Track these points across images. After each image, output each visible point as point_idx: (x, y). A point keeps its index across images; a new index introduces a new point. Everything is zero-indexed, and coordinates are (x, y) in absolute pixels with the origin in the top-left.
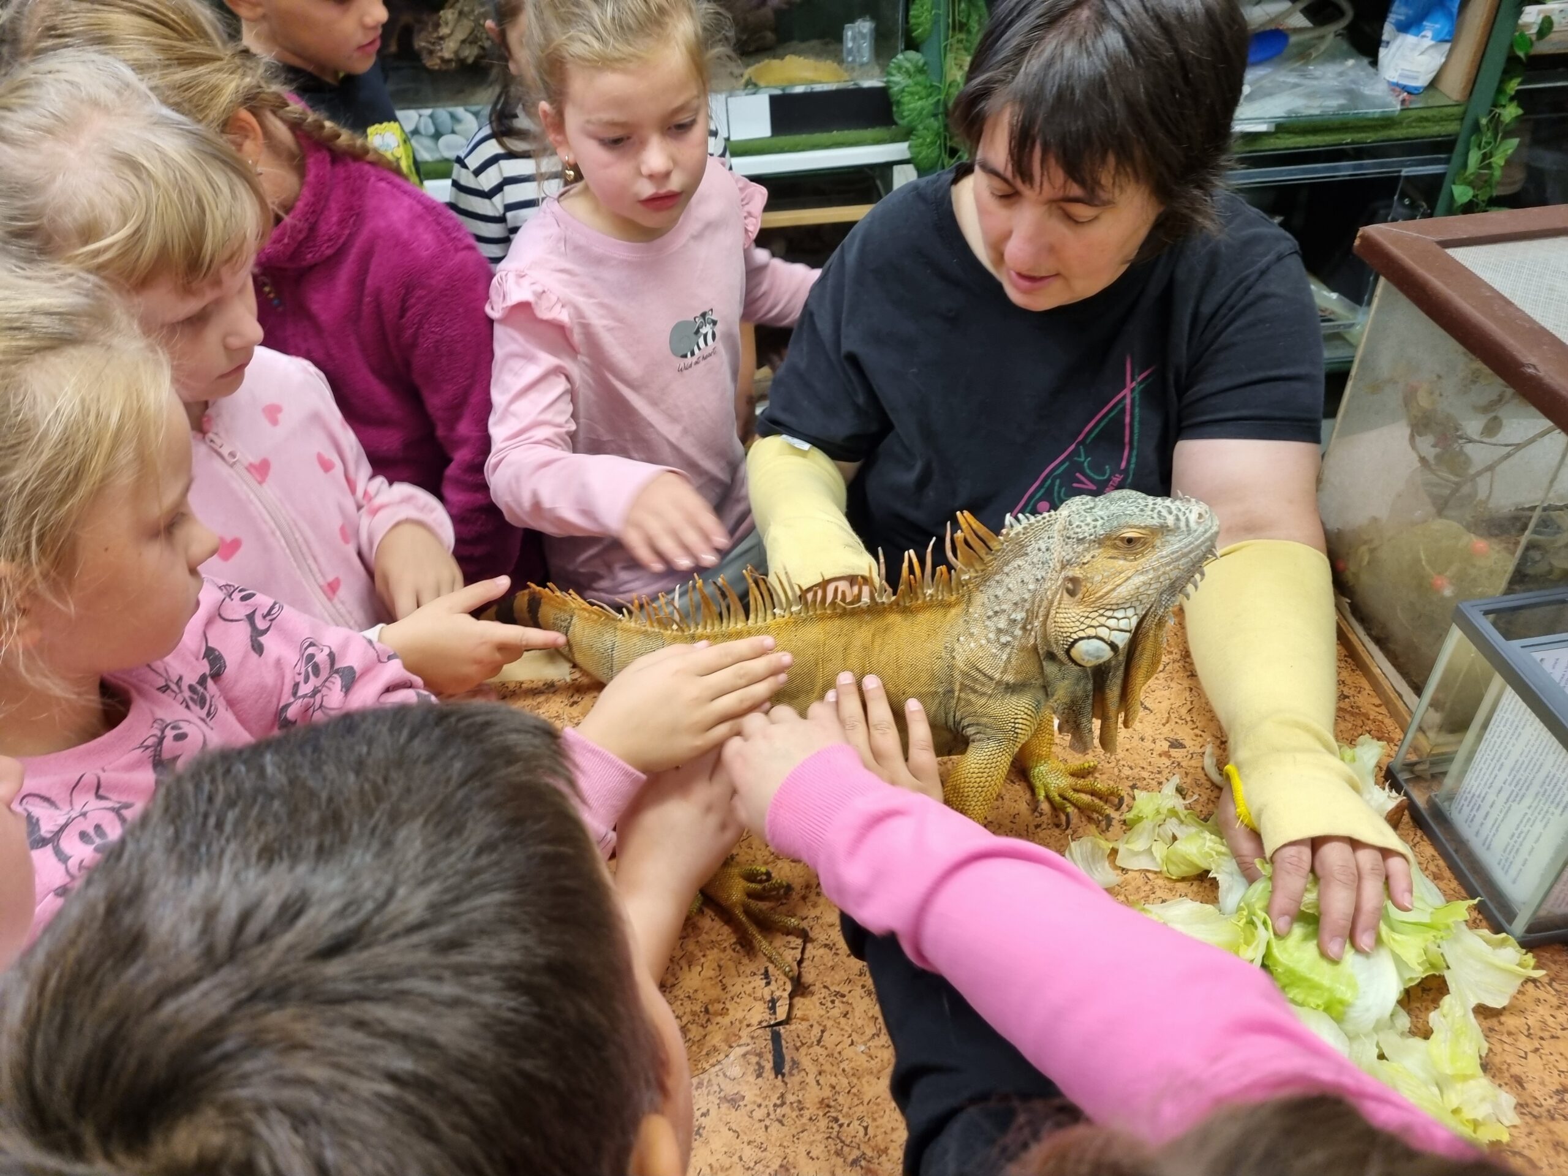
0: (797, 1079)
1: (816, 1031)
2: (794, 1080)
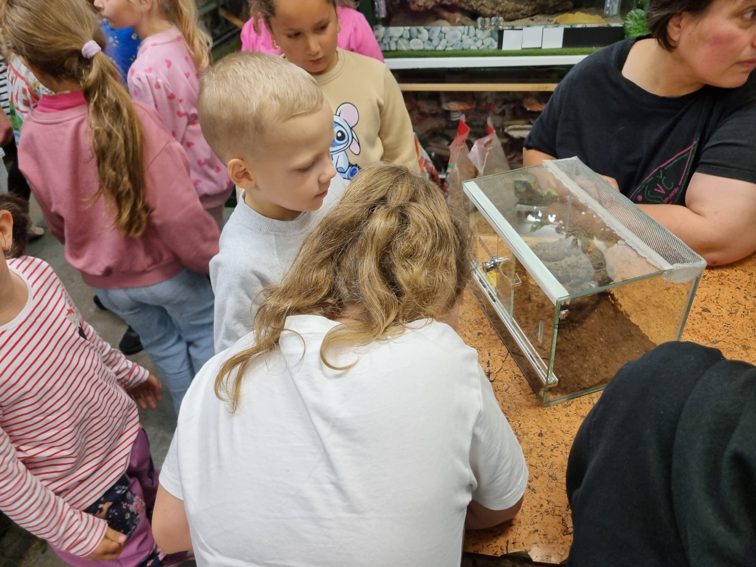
1: (506, 386)
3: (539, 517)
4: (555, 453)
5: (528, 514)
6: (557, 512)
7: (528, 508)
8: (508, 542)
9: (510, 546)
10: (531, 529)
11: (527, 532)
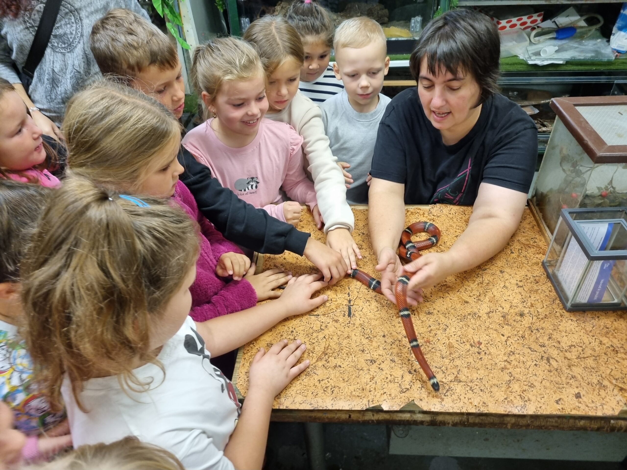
0: (354, 318)
1: (361, 308)
2: (353, 319)
3: (386, 385)
4: (394, 346)
5: (380, 384)
6: (396, 381)
7: (379, 380)
8: (369, 401)
9: (371, 403)
10: (382, 392)
11: (379, 394)
